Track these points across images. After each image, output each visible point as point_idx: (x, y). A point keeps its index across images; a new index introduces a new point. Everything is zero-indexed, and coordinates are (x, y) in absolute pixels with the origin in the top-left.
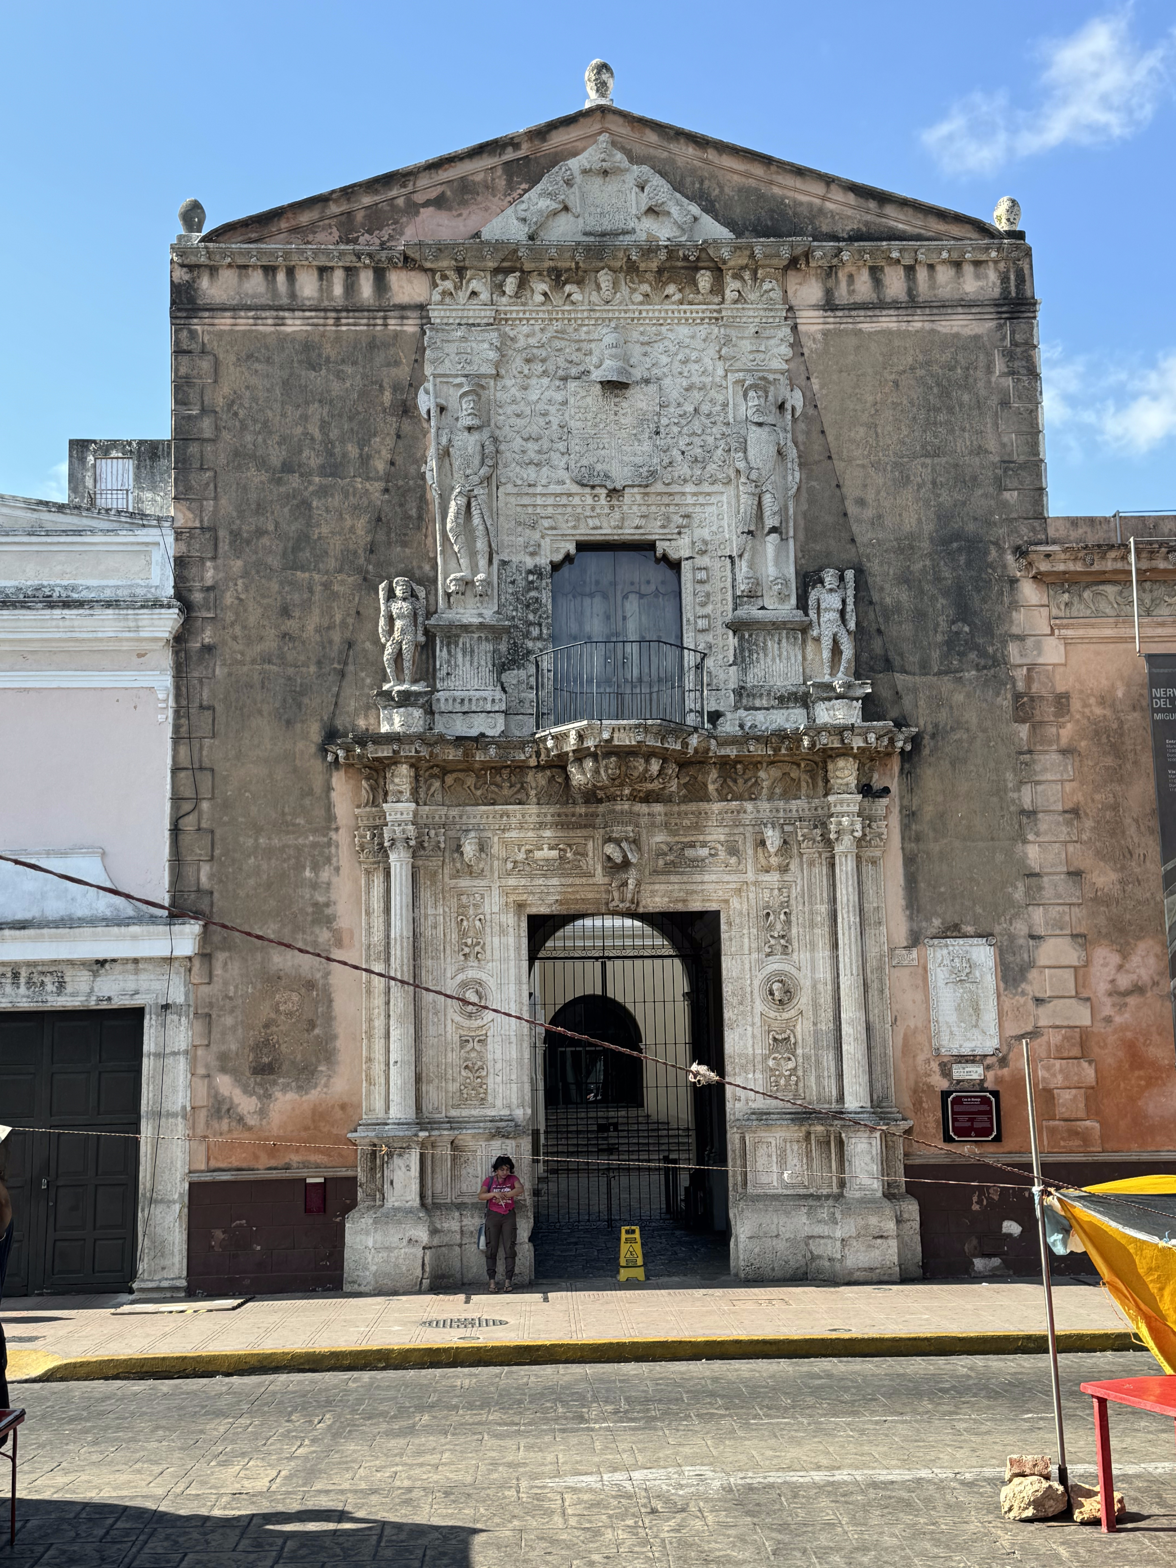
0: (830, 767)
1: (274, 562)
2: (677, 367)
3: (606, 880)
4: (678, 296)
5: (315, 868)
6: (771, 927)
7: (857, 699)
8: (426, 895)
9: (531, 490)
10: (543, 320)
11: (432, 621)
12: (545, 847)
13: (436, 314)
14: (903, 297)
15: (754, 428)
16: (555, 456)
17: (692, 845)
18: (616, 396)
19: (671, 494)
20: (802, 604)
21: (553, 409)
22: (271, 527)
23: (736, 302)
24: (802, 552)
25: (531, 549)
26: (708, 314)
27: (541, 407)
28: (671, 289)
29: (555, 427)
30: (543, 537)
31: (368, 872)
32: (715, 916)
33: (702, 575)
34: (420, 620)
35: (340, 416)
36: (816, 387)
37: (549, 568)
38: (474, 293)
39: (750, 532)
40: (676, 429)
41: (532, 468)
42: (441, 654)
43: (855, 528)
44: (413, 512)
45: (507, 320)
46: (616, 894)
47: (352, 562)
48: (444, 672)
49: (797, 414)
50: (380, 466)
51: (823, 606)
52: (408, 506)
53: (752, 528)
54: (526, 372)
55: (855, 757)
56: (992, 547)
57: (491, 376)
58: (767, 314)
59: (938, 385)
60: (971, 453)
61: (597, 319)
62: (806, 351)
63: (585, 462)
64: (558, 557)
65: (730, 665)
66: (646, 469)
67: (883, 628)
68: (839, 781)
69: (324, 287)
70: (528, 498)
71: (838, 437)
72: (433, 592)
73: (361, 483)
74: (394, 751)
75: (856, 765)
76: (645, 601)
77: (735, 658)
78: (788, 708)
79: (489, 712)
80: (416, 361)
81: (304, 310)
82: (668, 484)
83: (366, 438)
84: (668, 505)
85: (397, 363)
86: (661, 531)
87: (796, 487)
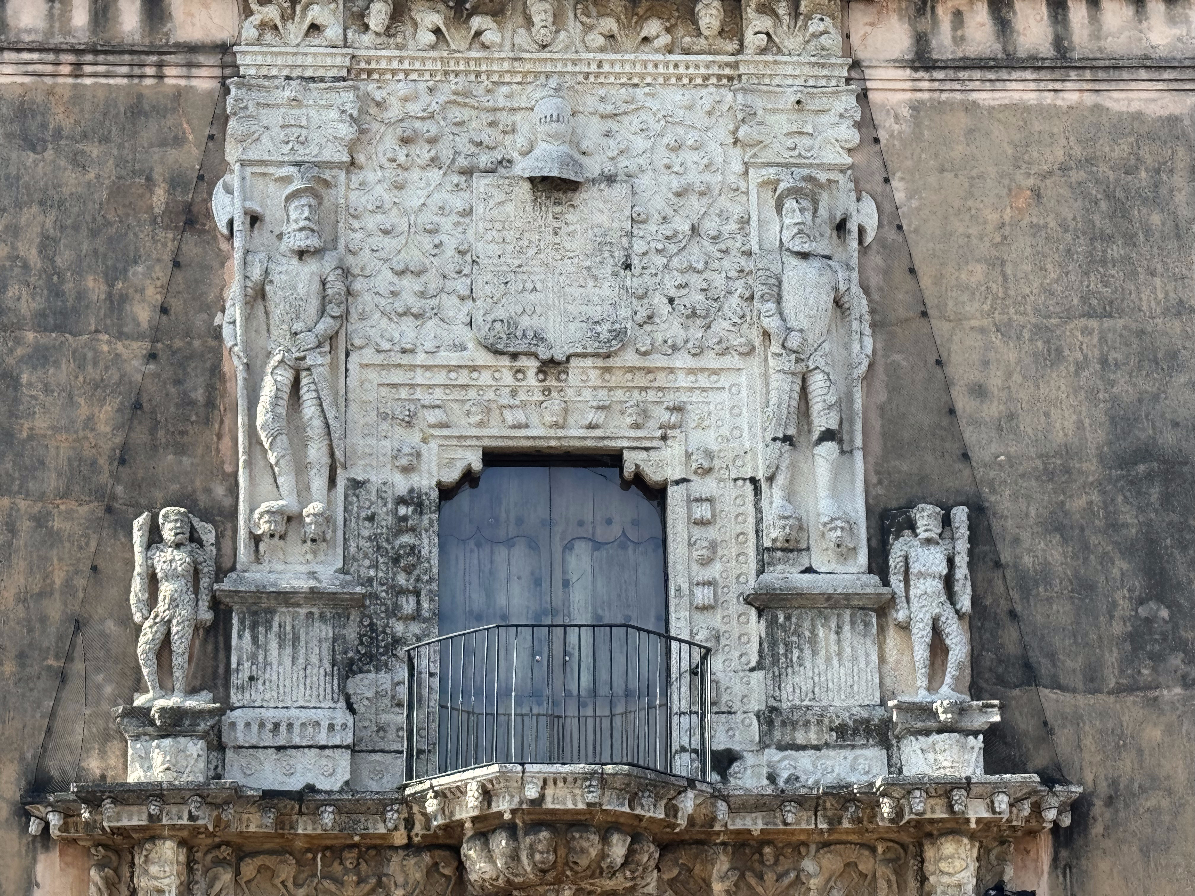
0: (930, 853)
2: (662, 156)
4: (665, 39)
7: (975, 734)
9: (405, 360)
10: (433, 73)
11: (226, 585)
13: (248, 60)
14: (1046, 49)
15: (794, 261)
16: (449, 303)
18: (558, 203)
19: (649, 371)
20: (879, 564)
21: (446, 223)
23: (763, 51)
24: (878, 473)
25: (404, 461)
26: (715, 70)
27: (427, 218)
28: (653, 27)
29: (450, 252)
30: (424, 440)
33: (703, 511)
34: (205, 582)
35: (76, 228)
36: (900, 196)
37: (435, 494)
38: (314, 28)
39: (787, 439)
40: (659, 261)
41: (408, 323)
42: (241, 642)
43: (970, 435)
44: (199, 395)
45: (370, 73)
47: (86, 479)
48: (245, 675)
49: (869, 239)
50: (143, 314)
51: (915, 568)
52: (189, 384)
53: (791, 431)
54: (402, 159)
55: (972, 836)
57: (339, 165)
58: (816, 72)
59: (1109, 196)
60: (1166, 312)
61: (525, 74)
62: (883, 135)
63: (500, 313)
64: (452, 475)
65: (752, 670)
66: (606, 326)
67: (1019, 608)
68: (945, 879)
69: (56, 12)
70: (400, 372)
71: (938, 280)
72: (229, 533)
73: (109, 343)
74: (150, 816)
75: (975, 852)
76: (603, 554)
77: (761, 656)
78: (853, 747)
79: (323, 747)
80: (211, 137)
81: (19, 50)
82: (645, 354)
83: (120, 266)
84: (645, 389)
85: (178, 141)
86: (633, 433)
87: (866, 363)
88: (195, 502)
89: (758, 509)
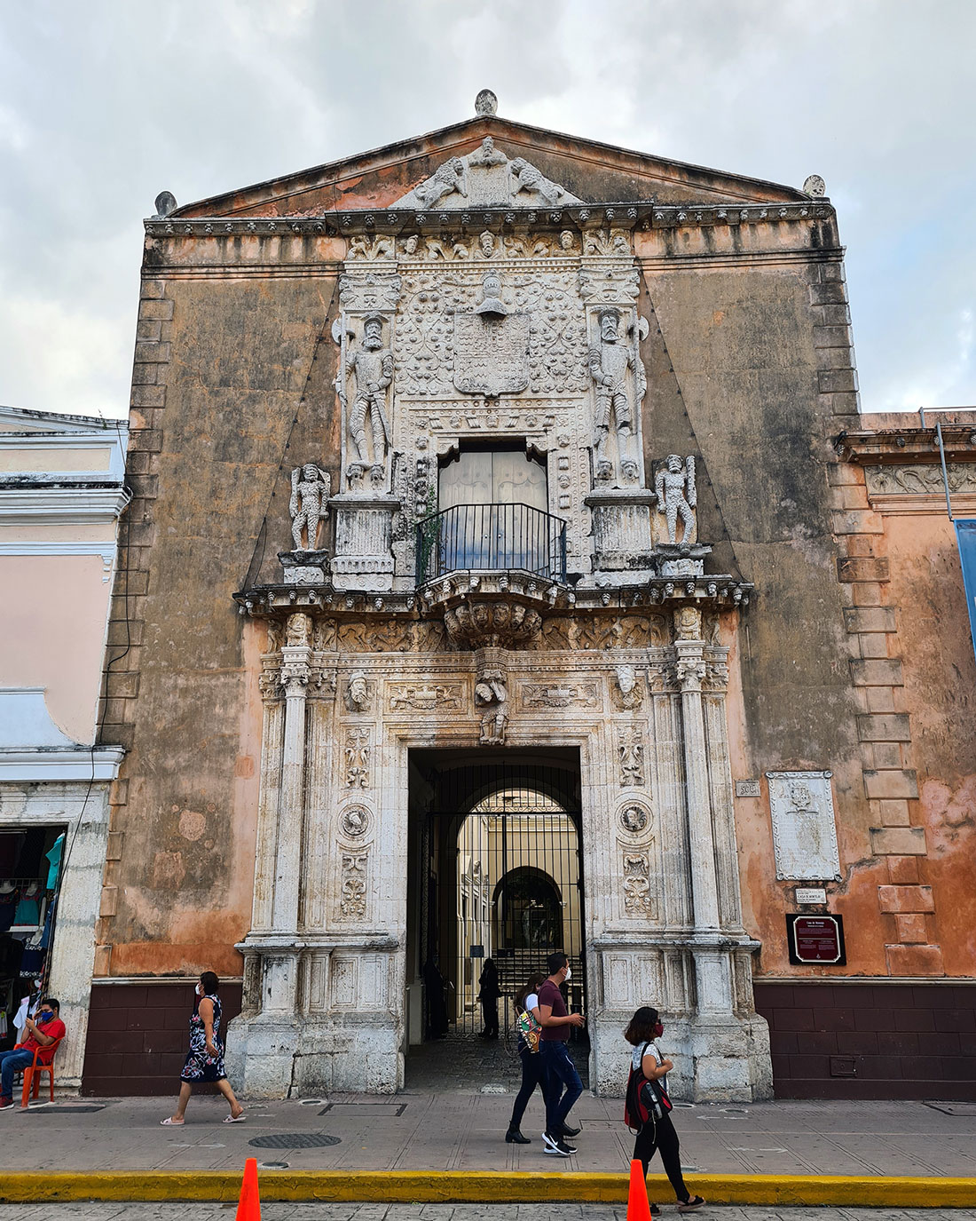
0: (677, 617)
1: (209, 456)
2: (544, 303)
3: (477, 718)
4: (546, 251)
5: (225, 704)
6: (625, 759)
7: (699, 559)
8: (318, 729)
9: (422, 398)
10: (436, 270)
12: (425, 688)
13: (350, 267)
14: (731, 250)
15: (608, 345)
16: (443, 373)
17: (555, 688)
18: (494, 325)
19: (539, 400)
20: (651, 484)
21: (441, 337)
22: (207, 428)
23: (592, 254)
24: (650, 443)
25: (421, 444)
26: (570, 264)
27: (433, 334)
28: (540, 245)
29: (443, 349)
30: (431, 435)
31: (270, 709)
32: (576, 750)
33: (564, 463)
34: (324, 498)
35: (270, 344)
36: (659, 317)
37: (436, 459)
38: (381, 251)
39: (604, 427)
40: (543, 350)
41: (423, 380)
42: (341, 526)
43: (694, 424)
44: (324, 416)
45: (407, 271)
46: (486, 729)
47: (272, 455)
48: (342, 541)
49: (644, 337)
50: (299, 380)
51: (668, 484)
52: (320, 411)
53: (606, 423)
54: (421, 309)
55: (698, 607)
56: (813, 438)
57: (392, 312)
58: (618, 262)
59: (762, 313)
60: (792, 365)
61: (479, 269)
62: (650, 290)
63: (467, 376)
64: (445, 451)
65: (588, 536)
66: (517, 380)
67: (720, 504)
68: (684, 628)
69: (263, 250)
70: (419, 404)
71: (678, 354)
72: (337, 477)
73: (283, 394)
74: (292, 600)
75: (700, 616)
76: (518, 489)
77: (593, 529)
78: (638, 570)
79: (379, 573)
80: (332, 302)
81: (245, 267)
82: (537, 392)
83: (290, 360)
84: (536, 408)
85: (318, 304)
86: (530, 429)
87: (644, 392)
88: (321, 463)
89: (591, 461)
